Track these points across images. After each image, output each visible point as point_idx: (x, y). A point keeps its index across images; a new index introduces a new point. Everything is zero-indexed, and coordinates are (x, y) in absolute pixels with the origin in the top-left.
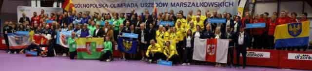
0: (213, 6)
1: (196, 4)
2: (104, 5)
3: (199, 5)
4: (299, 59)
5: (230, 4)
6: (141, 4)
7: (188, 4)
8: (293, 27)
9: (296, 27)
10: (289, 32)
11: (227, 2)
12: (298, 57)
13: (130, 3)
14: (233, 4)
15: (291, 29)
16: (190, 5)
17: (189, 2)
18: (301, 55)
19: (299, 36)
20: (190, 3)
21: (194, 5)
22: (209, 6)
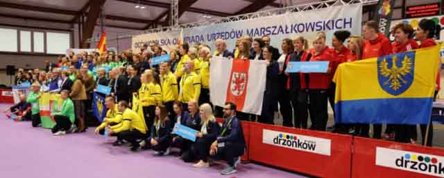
0: (313, 30)
1: (284, 29)
2: (167, 42)
3: (289, 30)
4: (408, 169)
5: (345, 23)
6: (208, 36)
7: (272, 30)
8: (390, 66)
9: (399, 65)
10: (382, 79)
11: (341, 20)
12: (403, 162)
13: (194, 36)
14: (350, 23)
15: (386, 72)
16: (276, 32)
17: (275, 25)
18: (414, 156)
19: (406, 95)
20: (275, 27)
21: (282, 31)
22: (307, 30)
